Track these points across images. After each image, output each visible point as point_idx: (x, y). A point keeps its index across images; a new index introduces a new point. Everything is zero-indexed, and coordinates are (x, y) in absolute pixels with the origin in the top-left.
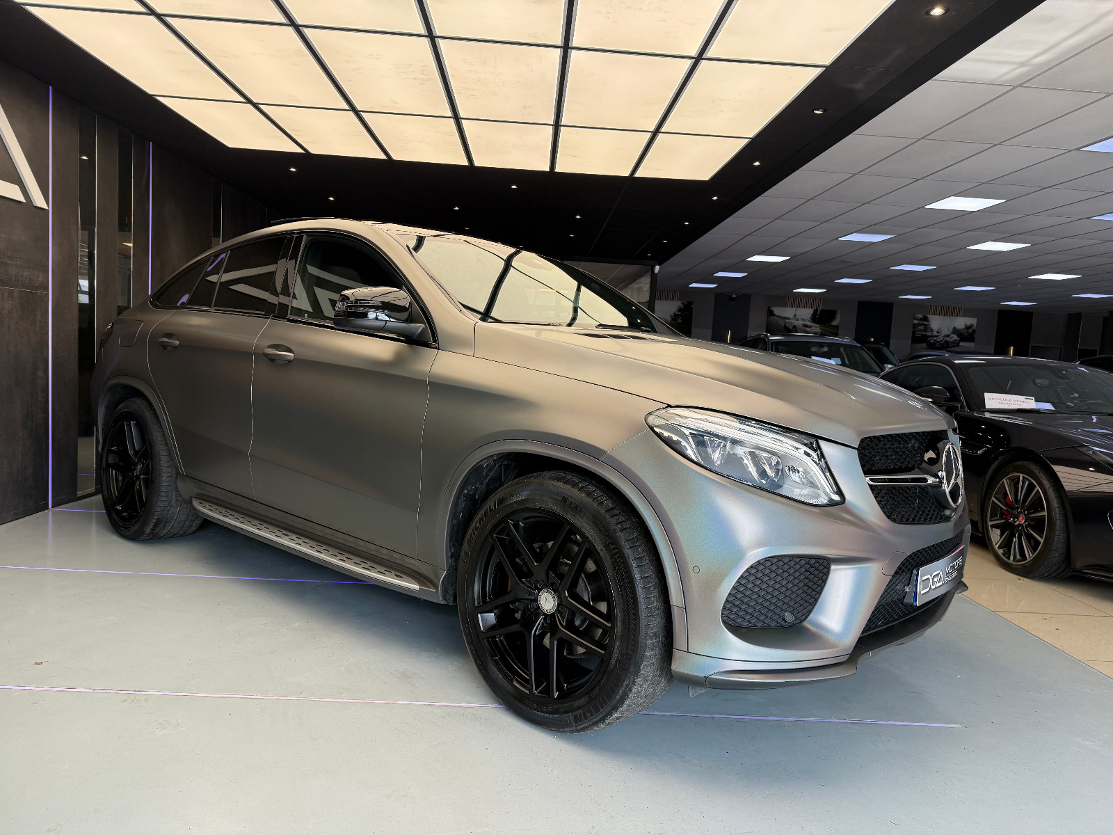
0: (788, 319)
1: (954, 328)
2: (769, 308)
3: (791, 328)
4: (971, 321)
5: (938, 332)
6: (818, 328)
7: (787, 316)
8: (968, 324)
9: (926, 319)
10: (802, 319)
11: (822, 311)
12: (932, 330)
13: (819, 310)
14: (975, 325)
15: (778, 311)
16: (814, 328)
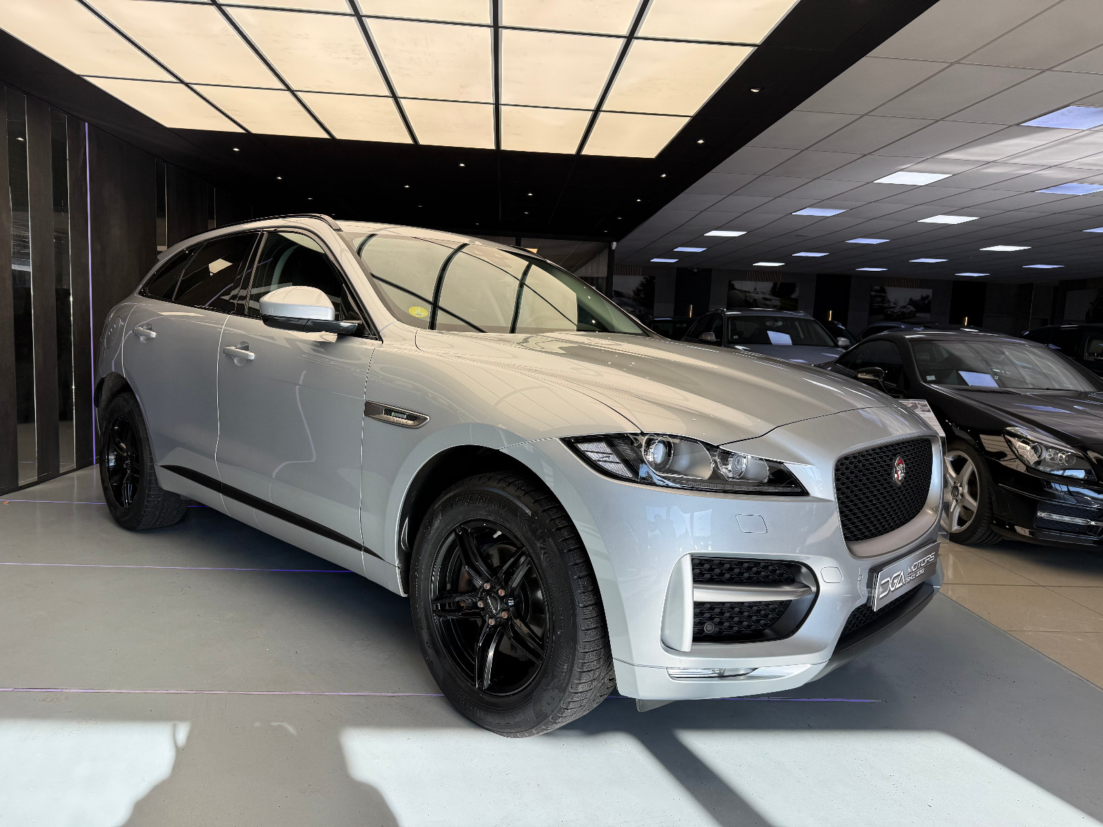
0: (749, 292)
1: (911, 299)
2: (730, 282)
3: (752, 301)
4: (928, 292)
5: (895, 304)
6: (778, 302)
7: (747, 290)
8: (924, 295)
9: (883, 291)
10: (762, 293)
12: (889, 302)
13: (779, 283)
14: (931, 296)
15: (738, 285)
16: (773, 301)
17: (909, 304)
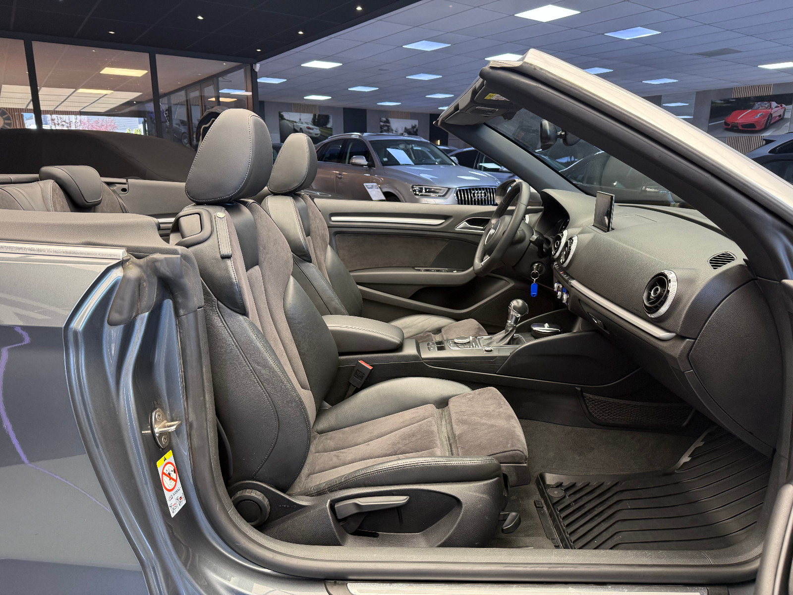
0: (296, 122)
1: (406, 128)
2: (280, 113)
3: (299, 130)
4: (415, 122)
5: (396, 132)
6: (318, 130)
7: (294, 120)
8: (413, 125)
9: (388, 121)
10: (307, 123)
11: (319, 115)
12: (392, 130)
13: (317, 115)
14: (417, 126)
15: (286, 115)
16: (315, 130)
17: (405, 132)
